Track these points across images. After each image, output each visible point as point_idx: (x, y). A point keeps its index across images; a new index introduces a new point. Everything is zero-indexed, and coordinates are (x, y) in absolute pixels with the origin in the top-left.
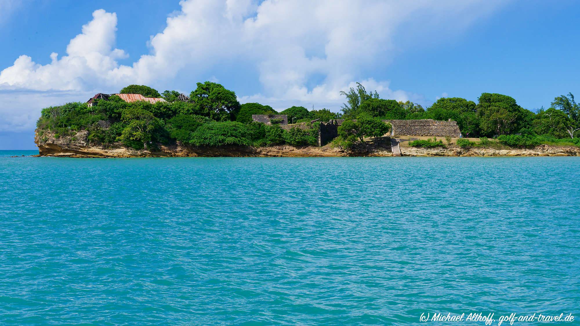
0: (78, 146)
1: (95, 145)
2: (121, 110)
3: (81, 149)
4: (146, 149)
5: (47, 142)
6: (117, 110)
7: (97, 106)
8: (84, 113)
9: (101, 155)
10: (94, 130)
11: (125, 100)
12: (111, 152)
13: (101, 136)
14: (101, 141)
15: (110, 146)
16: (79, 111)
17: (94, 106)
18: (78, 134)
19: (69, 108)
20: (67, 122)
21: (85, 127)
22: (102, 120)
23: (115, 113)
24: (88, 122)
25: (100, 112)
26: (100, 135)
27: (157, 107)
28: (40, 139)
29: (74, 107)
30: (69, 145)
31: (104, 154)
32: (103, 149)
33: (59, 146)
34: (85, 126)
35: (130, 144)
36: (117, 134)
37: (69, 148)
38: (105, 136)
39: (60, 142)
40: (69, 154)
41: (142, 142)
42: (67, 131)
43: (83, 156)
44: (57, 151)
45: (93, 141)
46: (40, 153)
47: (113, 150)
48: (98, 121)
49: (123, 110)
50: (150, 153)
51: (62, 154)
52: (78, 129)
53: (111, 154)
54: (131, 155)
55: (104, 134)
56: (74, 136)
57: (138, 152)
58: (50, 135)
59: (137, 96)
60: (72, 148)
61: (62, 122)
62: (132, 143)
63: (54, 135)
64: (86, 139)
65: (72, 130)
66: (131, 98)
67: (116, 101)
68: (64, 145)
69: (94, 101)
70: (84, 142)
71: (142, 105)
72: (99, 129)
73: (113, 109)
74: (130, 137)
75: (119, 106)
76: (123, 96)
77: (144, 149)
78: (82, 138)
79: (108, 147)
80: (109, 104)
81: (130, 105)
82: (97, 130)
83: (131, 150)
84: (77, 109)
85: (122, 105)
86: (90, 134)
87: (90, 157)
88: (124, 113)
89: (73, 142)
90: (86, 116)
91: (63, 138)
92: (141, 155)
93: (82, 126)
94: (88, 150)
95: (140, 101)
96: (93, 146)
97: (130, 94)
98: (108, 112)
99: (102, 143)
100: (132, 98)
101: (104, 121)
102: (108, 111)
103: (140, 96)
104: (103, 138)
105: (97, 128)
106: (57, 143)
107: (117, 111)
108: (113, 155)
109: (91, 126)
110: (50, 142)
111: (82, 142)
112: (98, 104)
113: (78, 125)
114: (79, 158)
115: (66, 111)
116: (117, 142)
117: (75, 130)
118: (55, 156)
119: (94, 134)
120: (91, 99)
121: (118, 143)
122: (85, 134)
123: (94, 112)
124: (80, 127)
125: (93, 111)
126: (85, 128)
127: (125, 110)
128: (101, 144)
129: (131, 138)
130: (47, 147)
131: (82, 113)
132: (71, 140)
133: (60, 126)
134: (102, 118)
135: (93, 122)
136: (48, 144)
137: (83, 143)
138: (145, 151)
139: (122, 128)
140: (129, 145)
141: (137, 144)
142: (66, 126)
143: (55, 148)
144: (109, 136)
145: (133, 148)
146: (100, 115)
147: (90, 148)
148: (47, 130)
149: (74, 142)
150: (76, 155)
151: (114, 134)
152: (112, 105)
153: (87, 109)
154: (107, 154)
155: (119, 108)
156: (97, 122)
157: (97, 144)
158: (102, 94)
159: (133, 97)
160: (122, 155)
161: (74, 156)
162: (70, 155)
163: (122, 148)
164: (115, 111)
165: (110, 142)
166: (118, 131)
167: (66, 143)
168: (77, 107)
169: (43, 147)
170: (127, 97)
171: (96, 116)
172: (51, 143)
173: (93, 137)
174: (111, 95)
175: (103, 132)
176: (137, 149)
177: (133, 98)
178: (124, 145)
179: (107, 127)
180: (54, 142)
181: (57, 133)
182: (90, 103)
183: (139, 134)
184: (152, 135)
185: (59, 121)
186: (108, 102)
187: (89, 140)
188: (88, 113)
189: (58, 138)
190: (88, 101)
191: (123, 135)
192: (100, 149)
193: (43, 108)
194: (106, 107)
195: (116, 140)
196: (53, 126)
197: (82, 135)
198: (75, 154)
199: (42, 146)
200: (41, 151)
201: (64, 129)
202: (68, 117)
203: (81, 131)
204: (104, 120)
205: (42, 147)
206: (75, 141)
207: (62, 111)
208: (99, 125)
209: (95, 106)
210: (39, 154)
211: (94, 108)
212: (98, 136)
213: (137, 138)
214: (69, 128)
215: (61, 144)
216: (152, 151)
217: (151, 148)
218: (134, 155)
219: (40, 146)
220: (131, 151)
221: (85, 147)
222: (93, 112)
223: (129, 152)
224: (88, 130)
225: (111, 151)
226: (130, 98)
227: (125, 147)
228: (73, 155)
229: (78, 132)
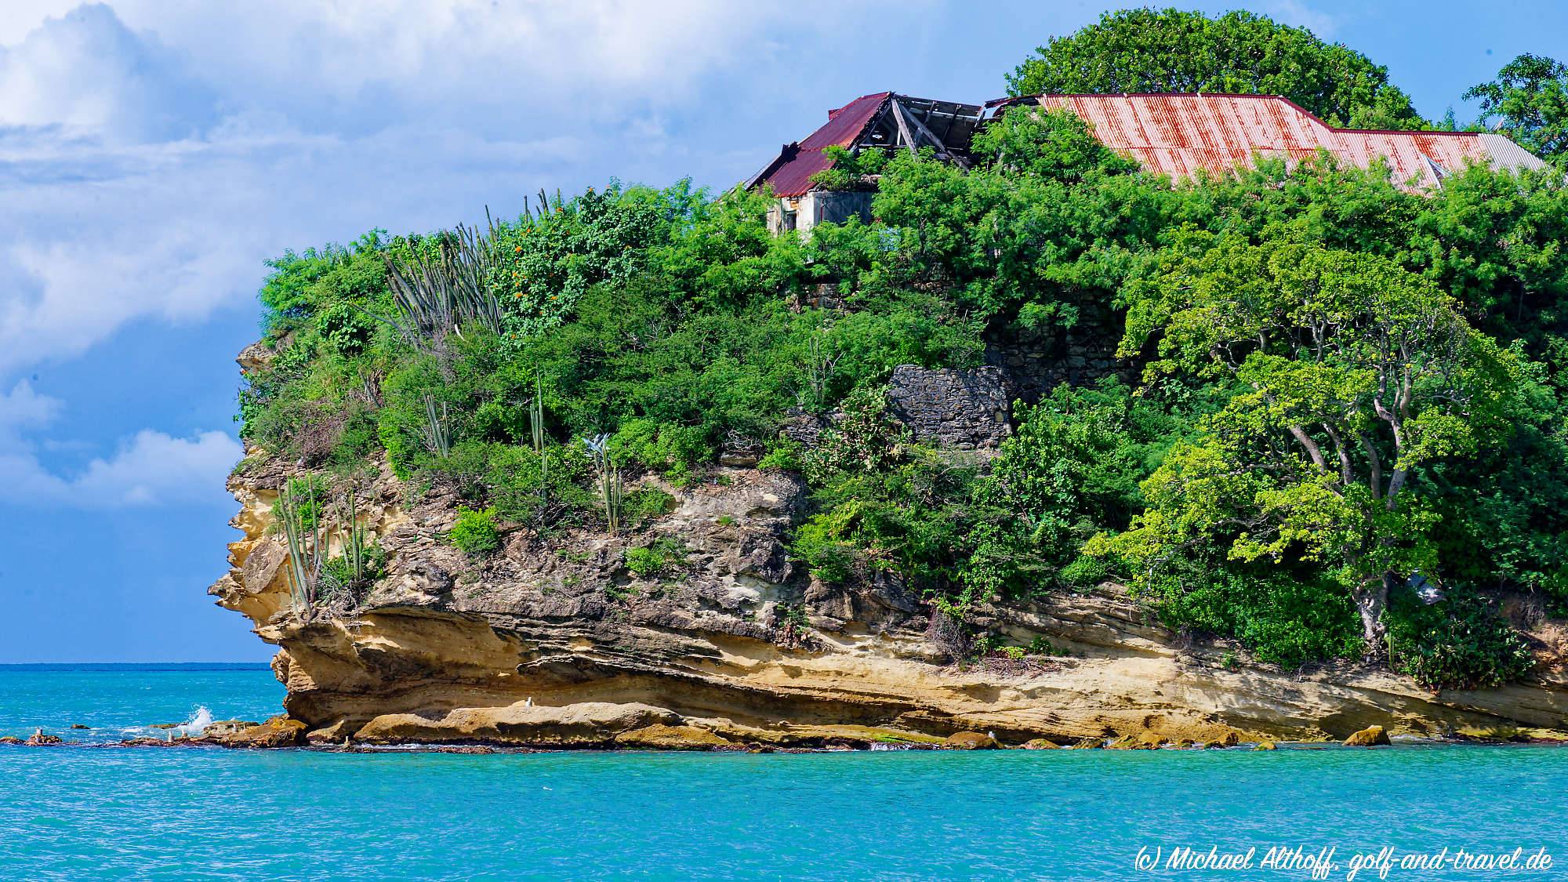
0: (693, 633)
1: (863, 621)
2: (1108, 257)
3: (727, 657)
4: (1384, 662)
5: (378, 595)
6: (1073, 256)
7: (867, 219)
8: (739, 298)
9: (940, 724)
10: (854, 469)
11: (1140, 157)
12: (1032, 695)
13: (929, 530)
14: (922, 582)
15: (1018, 632)
16: (687, 280)
17: (838, 218)
18: (690, 510)
19: (581, 248)
20: (572, 385)
21: (757, 433)
22: (930, 360)
23: (1053, 290)
24: (790, 387)
25: (900, 282)
26: (918, 516)
27: (1469, 221)
28: (307, 560)
29: (635, 238)
30: (603, 624)
31: (960, 708)
32: (944, 660)
33: (501, 633)
34: (766, 423)
35: (1221, 611)
36: (1084, 505)
37: (605, 647)
38: (962, 526)
39: (511, 594)
40: (606, 711)
41: (1342, 591)
42: (576, 479)
43: (742, 729)
44: (478, 683)
45: (842, 581)
46: (300, 705)
47: (1045, 667)
48: (884, 379)
49: (1125, 265)
50: (1427, 696)
51: (525, 711)
52: (691, 457)
53: (1031, 716)
54: (1232, 718)
55: (955, 510)
56: (645, 526)
57: (1296, 694)
58: (399, 521)
59: (1249, 121)
60: (639, 657)
61: (521, 392)
62: (1237, 597)
63: (453, 522)
64: (775, 563)
65: (632, 468)
66: (1197, 142)
67: (1055, 172)
68: (553, 619)
69: (838, 177)
70: (750, 592)
71: (1315, 211)
72: (905, 459)
73: (1025, 255)
74: (1224, 540)
75: (1085, 223)
76: (1110, 114)
77: (1356, 656)
78: (731, 555)
79: (998, 639)
80: (989, 205)
81: (1203, 208)
82: (882, 466)
83: (1234, 666)
84: (669, 258)
85: (1116, 206)
86: (814, 507)
87: (817, 743)
88: (1153, 293)
89: (646, 587)
90: (758, 332)
91: (534, 546)
92: (1336, 727)
93: (726, 424)
94: (795, 673)
95: (1292, 166)
96: (842, 632)
97: (1177, 102)
98: (976, 286)
99: (940, 603)
100: (1205, 135)
101: (943, 379)
102: (986, 274)
103: (1275, 112)
104: (944, 546)
105: (878, 443)
106: (479, 604)
107: (1073, 272)
108: (1054, 719)
109: (824, 422)
110: (408, 589)
111: (736, 591)
112: (880, 204)
113: (690, 417)
114: (707, 748)
115: (556, 281)
116: (1088, 583)
117: (661, 469)
118: (454, 737)
119: (853, 507)
120: (790, 153)
121: (1097, 602)
122: (761, 509)
123: (845, 286)
124: (712, 438)
125: (832, 279)
126: (760, 452)
127: (1148, 257)
128: (927, 612)
129: (1243, 549)
130: (375, 642)
131: (722, 299)
132: (621, 574)
133: (496, 432)
134: (932, 345)
135: (840, 388)
136: (392, 617)
137: (746, 603)
138: (1376, 681)
139: (1126, 447)
140: (1208, 617)
141: (1294, 608)
142: (559, 429)
143: (459, 649)
144: (1007, 525)
145: (1250, 645)
146: (902, 315)
147: (811, 647)
148: (362, 472)
149: (655, 595)
150: (668, 722)
151: (1049, 503)
152: (1020, 207)
153: (772, 258)
154: (991, 714)
155: (1089, 238)
156: (874, 384)
157: (886, 610)
158: (906, 102)
159: (1212, 125)
160: (1147, 723)
161: (654, 734)
162: (618, 725)
163: (1135, 652)
164: (1053, 273)
165: (1015, 587)
166: (1098, 477)
167: (572, 605)
168: (665, 240)
169: (338, 645)
170: (1152, 130)
171: (863, 326)
172: (424, 599)
173: (845, 535)
174: (990, 113)
175: (946, 485)
176: (1293, 662)
177: (1218, 137)
178: (1159, 615)
179: (976, 439)
180: (445, 592)
181: (475, 496)
182: (795, 197)
183: (1315, 507)
184: (1449, 518)
185: (494, 383)
186: (977, 182)
187: (801, 572)
188: (780, 290)
189: (488, 553)
190: (768, 174)
191: (1151, 518)
192: (910, 656)
193: (282, 255)
194: (956, 226)
195: (1073, 571)
196: (433, 431)
197: (730, 523)
198: (663, 712)
199: (325, 631)
200: (308, 683)
201: (546, 456)
202: (576, 333)
203: (722, 482)
204: (952, 367)
205: (319, 642)
206: (665, 576)
207: (520, 276)
208: (902, 415)
209: (852, 220)
210: (283, 724)
211: (844, 239)
212: (889, 528)
213: (1297, 547)
214: (602, 445)
215: (524, 613)
216: (1446, 685)
217: (1430, 644)
218: (1264, 724)
219: (307, 632)
220: (1231, 680)
221: (768, 639)
222: (824, 288)
223: (1210, 687)
224: (794, 471)
225: (1025, 681)
226: (1182, 142)
227: (1168, 641)
228: (645, 720)
229: (690, 487)
